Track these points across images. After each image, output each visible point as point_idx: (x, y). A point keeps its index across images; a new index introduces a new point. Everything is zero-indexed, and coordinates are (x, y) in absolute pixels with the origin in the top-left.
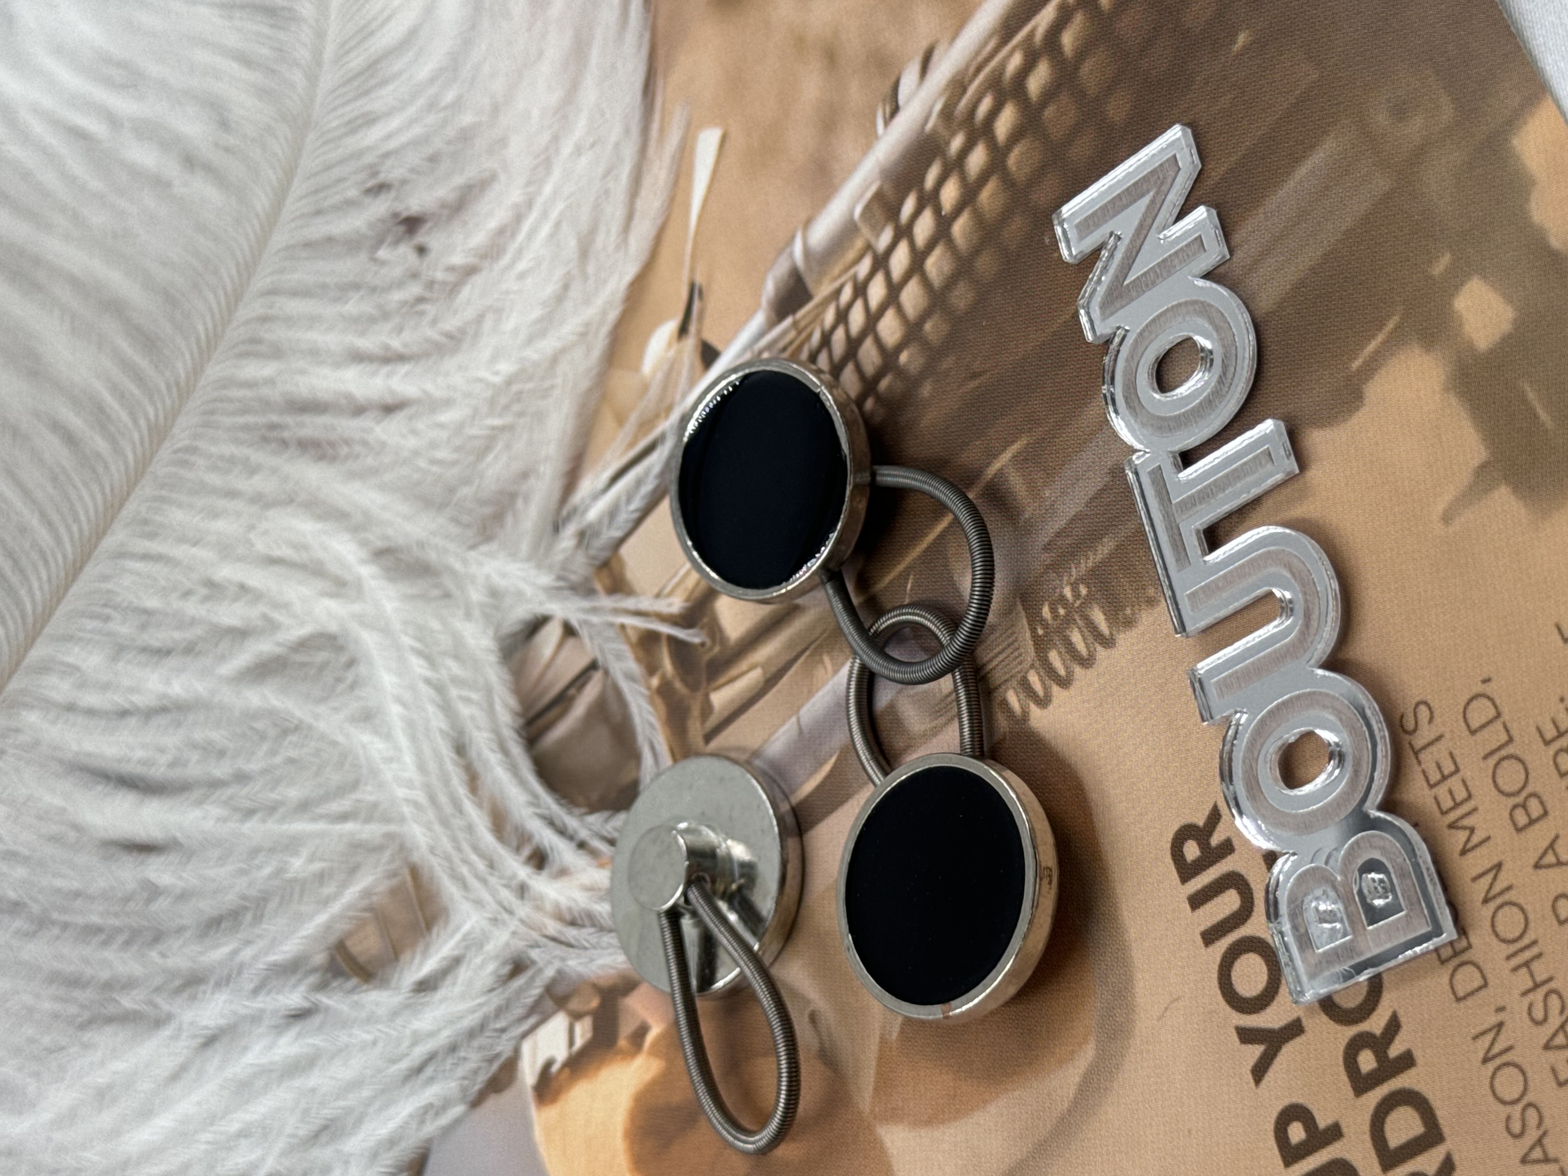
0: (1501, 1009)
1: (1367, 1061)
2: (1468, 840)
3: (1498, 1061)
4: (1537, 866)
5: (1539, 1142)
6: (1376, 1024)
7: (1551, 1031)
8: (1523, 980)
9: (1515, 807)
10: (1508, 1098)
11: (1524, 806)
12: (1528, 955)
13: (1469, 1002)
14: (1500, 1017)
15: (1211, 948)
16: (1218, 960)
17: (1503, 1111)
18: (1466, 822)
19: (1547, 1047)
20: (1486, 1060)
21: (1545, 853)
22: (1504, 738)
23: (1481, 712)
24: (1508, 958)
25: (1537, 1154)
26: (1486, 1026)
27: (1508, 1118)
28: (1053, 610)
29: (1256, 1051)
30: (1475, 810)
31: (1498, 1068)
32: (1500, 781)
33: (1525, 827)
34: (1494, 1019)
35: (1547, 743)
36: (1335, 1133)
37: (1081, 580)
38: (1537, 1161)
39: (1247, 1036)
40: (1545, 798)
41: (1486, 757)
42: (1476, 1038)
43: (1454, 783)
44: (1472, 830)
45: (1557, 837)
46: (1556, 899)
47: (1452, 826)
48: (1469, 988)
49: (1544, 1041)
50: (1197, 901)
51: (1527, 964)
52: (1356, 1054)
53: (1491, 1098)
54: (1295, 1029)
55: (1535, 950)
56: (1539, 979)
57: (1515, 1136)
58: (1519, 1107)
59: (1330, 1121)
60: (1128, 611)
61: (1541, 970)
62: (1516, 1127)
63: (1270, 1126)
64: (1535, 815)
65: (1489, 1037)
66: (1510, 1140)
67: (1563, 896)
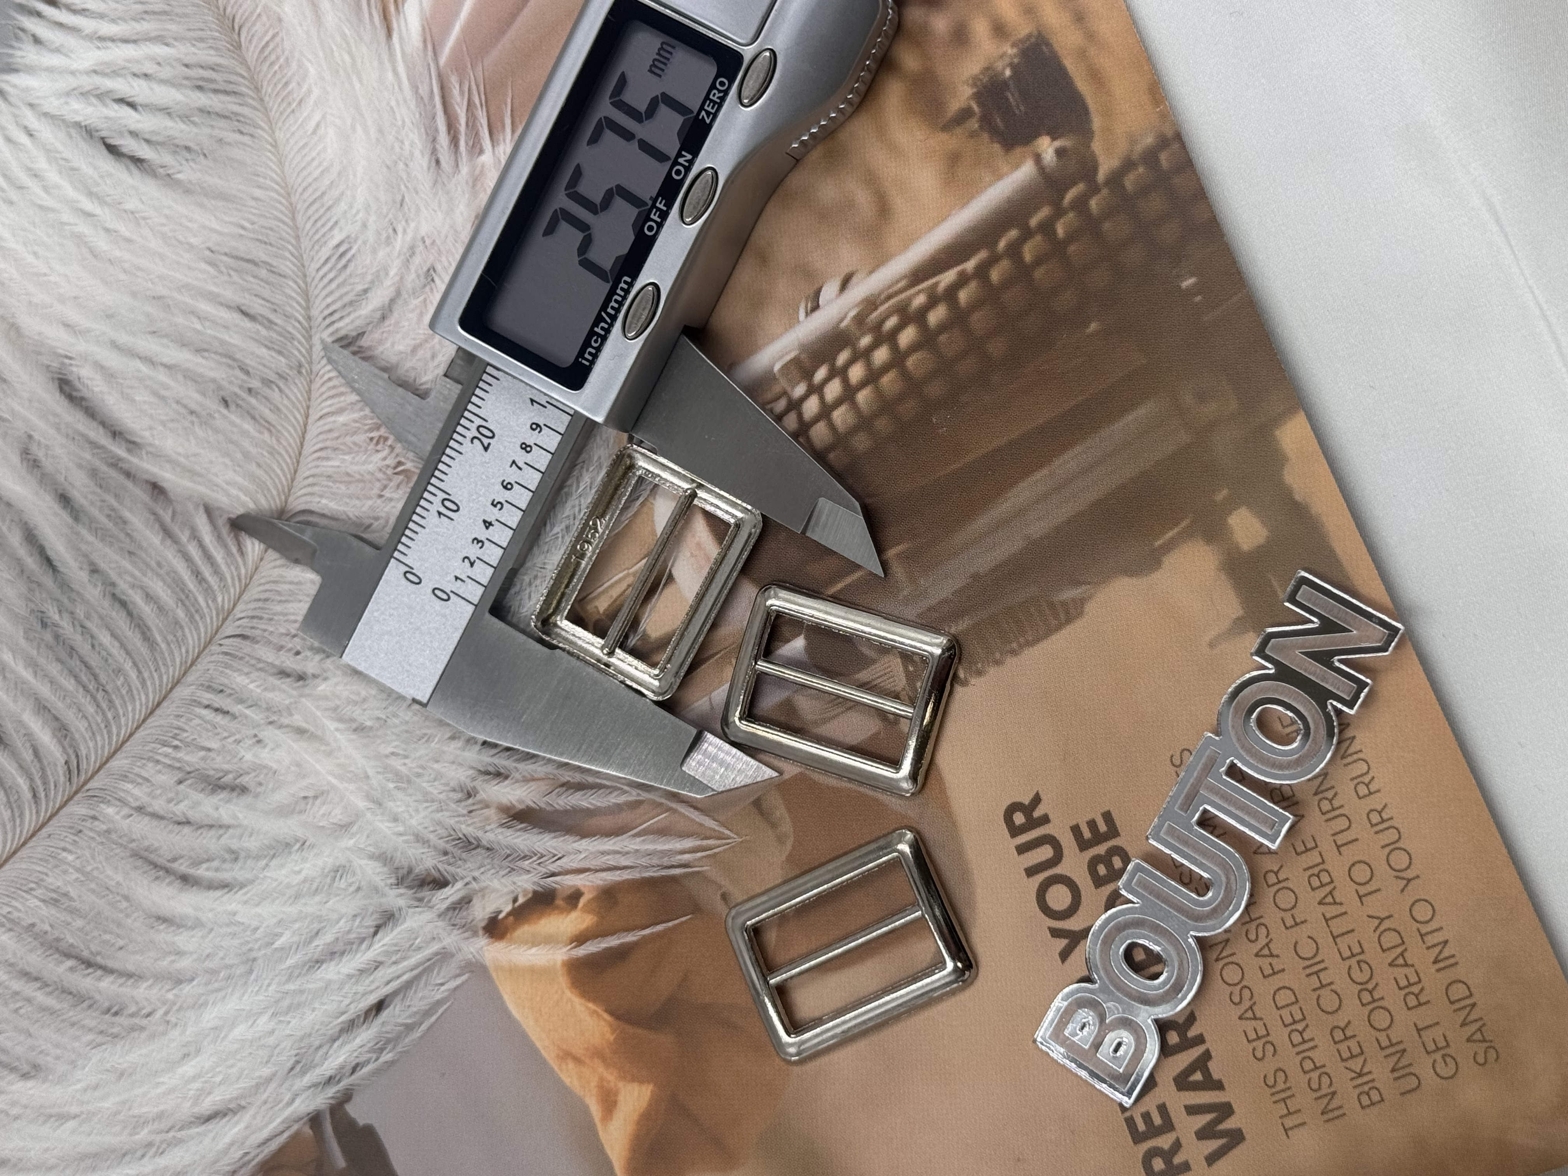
3: (1225, 961)
5: (1251, 1008)
7: (1260, 946)
10: (1230, 982)
15: (1031, 879)
16: (1037, 886)
17: (1230, 989)
19: (1257, 955)
25: (1249, 1014)
27: (1231, 994)
29: (1063, 943)
31: (1226, 964)
38: (1250, 1019)
39: (1056, 933)
46: (1267, 872)
49: (1255, 952)
50: (1022, 849)
56: (1253, 917)
57: (1235, 1004)
58: (1239, 987)
60: (980, 665)
61: (1254, 912)
62: (1236, 999)
65: (1220, 947)
66: (1233, 1006)
67: (1272, 871)
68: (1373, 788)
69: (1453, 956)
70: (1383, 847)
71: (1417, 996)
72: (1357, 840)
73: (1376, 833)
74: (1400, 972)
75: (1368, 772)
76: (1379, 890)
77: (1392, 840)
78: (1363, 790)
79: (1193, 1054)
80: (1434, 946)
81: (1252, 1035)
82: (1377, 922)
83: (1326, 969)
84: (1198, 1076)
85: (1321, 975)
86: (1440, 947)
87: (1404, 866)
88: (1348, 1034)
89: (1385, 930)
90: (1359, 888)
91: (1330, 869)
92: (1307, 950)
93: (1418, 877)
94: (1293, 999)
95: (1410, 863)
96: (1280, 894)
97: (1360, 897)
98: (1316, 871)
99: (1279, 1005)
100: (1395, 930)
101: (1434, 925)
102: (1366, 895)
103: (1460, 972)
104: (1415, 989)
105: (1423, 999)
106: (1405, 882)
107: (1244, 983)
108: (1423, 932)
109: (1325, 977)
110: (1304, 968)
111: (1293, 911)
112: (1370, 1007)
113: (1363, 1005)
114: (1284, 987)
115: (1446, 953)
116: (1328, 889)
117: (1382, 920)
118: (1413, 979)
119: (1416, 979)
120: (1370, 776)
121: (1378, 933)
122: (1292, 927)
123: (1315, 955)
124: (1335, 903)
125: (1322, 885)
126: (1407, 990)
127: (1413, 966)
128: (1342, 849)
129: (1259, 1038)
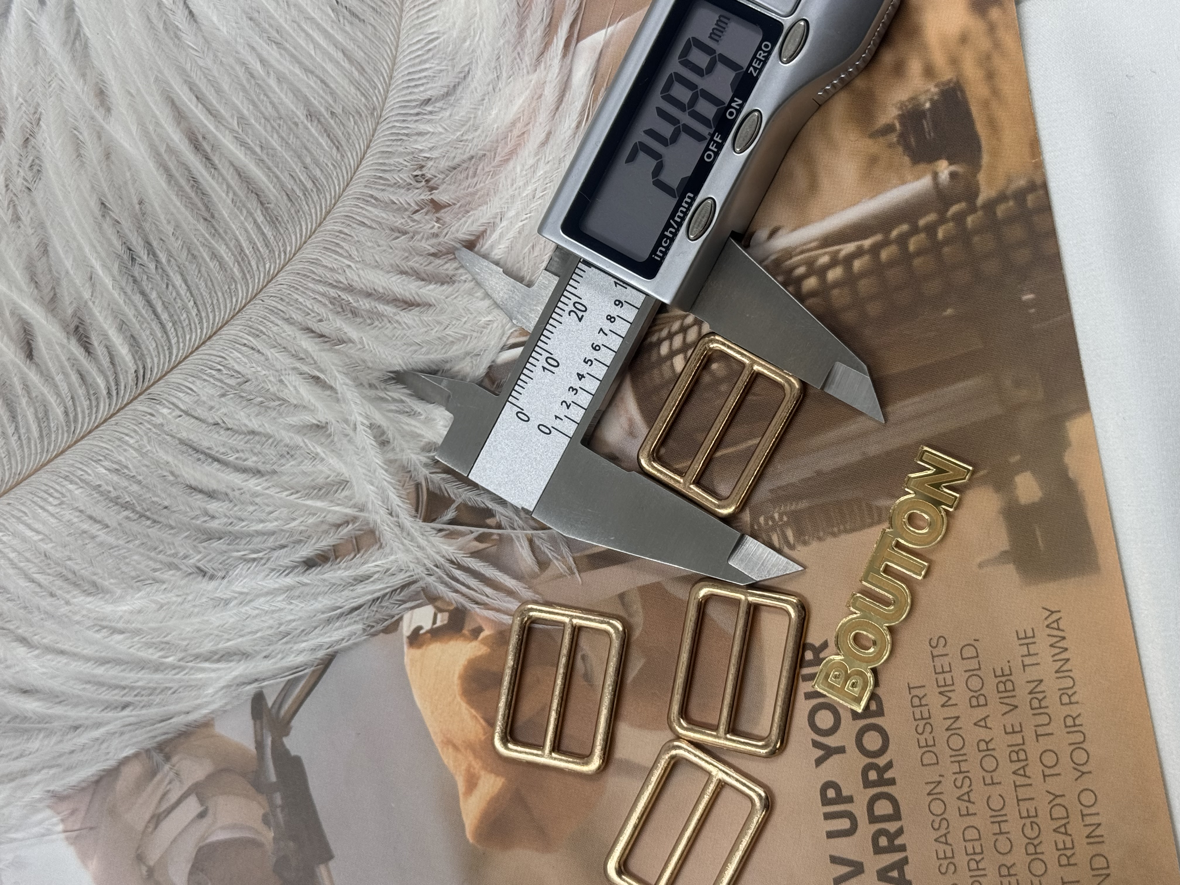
0: (940, 776)
1: (873, 775)
2: (947, 702)
3: (935, 796)
4: (975, 724)
5: (945, 835)
6: (881, 761)
7: (963, 793)
8: (955, 768)
9: (973, 696)
10: (935, 812)
11: (977, 698)
12: (960, 758)
13: (928, 768)
14: (941, 779)
15: (807, 701)
16: (810, 707)
17: (932, 817)
18: (949, 694)
19: (958, 798)
20: (929, 794)
21: (980, 720)
22: (977, 667)
23: (969, 652)
24: (951, 756)
25: (943, 839)
26: (933, 780)
27: (933, 821)
28: (766, 521)
29: (820, 753)
30: (954, 690)
31: (934, 799)
32: (969, 684)
33: (974, 707)
34: (938, 779)
35: (996, 676)
36: (850, 800)
37: (785, 513)
38: (942, 843)
39: (816, 744)
40: (988, 699)
41: (966, 671)
42: (927, 783)
43: (948, 676)
44: (950, 698)
45: (988, 716)
46: (980, 740)
47: (940, 693)
48: (929, 762)
49: (958, 795)
50: (806, 678)
51: (959, 762)
52: (868, 771)
53: (928, 810)
54: (841, 750)
55: (964, 758)
56: (962, 770)
57: (934, 829)
58: (939, 818)
59: (849, 794)
60: (807, 537)
61: (964, 767)
62: (936, 826)
63: (819, 787)
64: (981, 703)
65: (933, 786)
66: (932, 831)
67: (984, 740)
68: (1073, 699)
69: (1102, 836)
70: (1070, 744)
71: (1068, 858)
72: (1052, 734)
73: (1068, 733)
74: (1060, 838)
75: (1072, 688)
76: (1059, 774)
77: (1078, 741)
78: (1065, 699)
79: (897, 857)
80: (1090, 825)
81: (942, 855)
82: (1052, 797)
83: (1006, 821)
84: (895, 874)
85: (1002, 825)
86: (1094, 827)
87: (1082, 762)
88: (1012, 872)
89: (1057, 805)
90: (1046, 769)
91: (1027, 751)
92: (996, 804)
93: (1090, 772)
94: (978, 837)
95: (1087, 761)
96: (986, 759)
97: (1044, 776)
98: (1016, 748)
99: (967, 838)
100: (1064, 807)
101: (1093, 810)
102: (1049, 776)
103: (1103, 849)
104: (1069, 853)
105: (1072, 861)
106: (1080, 774)
107: (944, 816)
108: (1085, 812)
109: (1005, 827)
110: (991, 817)
111: (993, 773)
112: (1033, 857)
113: (1027, 854)
114: (973, 827)
115: (1097, 832)
116: (1023, 764)
117: (1057, 796)
118: (1069, 845)
119: (1071, 846)
120: (1072, 691)
121: (1052, 805)
122: (989, 784)
123: (1002, 809)
124: (1025, 776)
125: (1019, 760)
126: (1062, 852)
127: (1070, 835)
128: (1039, 738)
129: (946, 858)
